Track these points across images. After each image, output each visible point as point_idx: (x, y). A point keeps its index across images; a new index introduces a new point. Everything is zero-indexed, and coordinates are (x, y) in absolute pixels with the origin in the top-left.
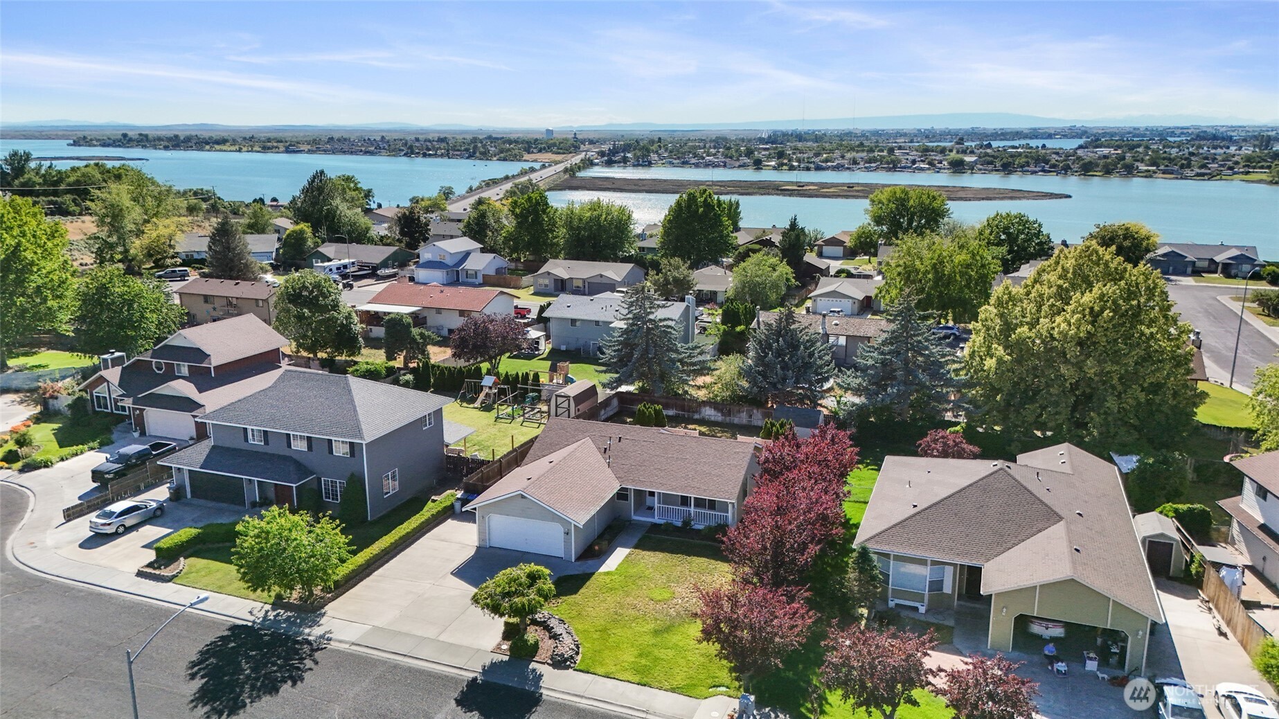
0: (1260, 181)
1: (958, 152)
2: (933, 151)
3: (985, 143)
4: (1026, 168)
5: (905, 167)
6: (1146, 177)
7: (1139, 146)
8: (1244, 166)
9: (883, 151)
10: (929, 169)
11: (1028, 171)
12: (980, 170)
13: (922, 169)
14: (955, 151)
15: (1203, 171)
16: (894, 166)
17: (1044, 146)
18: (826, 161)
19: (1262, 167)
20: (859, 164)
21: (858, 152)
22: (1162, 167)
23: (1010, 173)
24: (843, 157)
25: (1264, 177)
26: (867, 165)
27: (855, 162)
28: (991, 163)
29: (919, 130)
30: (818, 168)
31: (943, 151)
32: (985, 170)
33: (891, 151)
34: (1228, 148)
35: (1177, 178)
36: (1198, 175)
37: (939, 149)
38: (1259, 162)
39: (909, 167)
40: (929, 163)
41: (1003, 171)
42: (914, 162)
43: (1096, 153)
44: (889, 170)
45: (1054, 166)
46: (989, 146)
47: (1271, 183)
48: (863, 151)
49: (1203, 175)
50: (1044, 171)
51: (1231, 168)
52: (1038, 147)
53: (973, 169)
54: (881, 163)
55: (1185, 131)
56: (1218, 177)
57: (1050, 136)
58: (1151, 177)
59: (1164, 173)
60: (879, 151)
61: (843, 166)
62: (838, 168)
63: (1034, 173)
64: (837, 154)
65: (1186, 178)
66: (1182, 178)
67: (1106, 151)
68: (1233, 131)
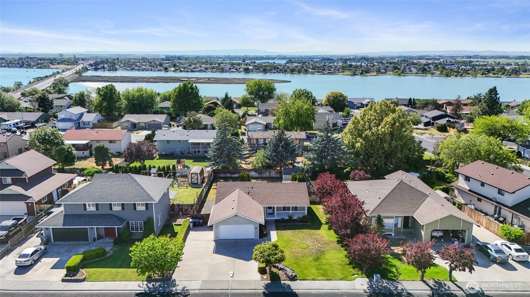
0: (348, 75)
1: (244, 65)
2: (235, 64)
3: (253, 61)
4: (272, 71)
5: (227, 71)
6: (312, 74)
7: (306, 62)
8: (342, 70)
9: (216, 64)
10: (236, 72)
11: (272, 72)
12: (255, 72)
13: (233, 72)
14: (243, 65)
15: (329, 71)
16: (223, 71)
17: (274, 63)
18: (195, 68)
19: (347, 70)
20: (208, 69)
21: (206, 65)
22: (316, 70)
23: (266, 73)
24: (201, 67)
25: (349, 73)
26: (212, 70)
27: (206, 69)
28: (258, 69)
29: (225, 56)
30: (192, 71)
31: (239, 64)
32: (257, 72)
33: (219, 64)
34: (334, 63)
35: (322, 74)
36: (328, 73)
37: (237, 64)
38: (346, 68)
39: (229, 71)
40: (236, 69)
41: (263, 72)
42: (230, 69)
43: (293, 65)
44: (221, 72)
45: (281, 70)
46: (255, 62)
47: (351, 75)
48: (208, 64)
49: (330, 73)
50: (277, 72)
51: (338, 70)
52: (272, 63)
53: (252, 72)
54: (217, 69)
55: (317, 57)
56: (335, 74)
57: (274, 59)
58: (314, 74)
59: (317, 72)
60: (214, 64)
61: (202, 70)
62: (200, 71)
63: (274, 73)
64: (198, 65)
65: (325, 74)
66: (323, 74)
67: (296, 64)
68: (333, 57)
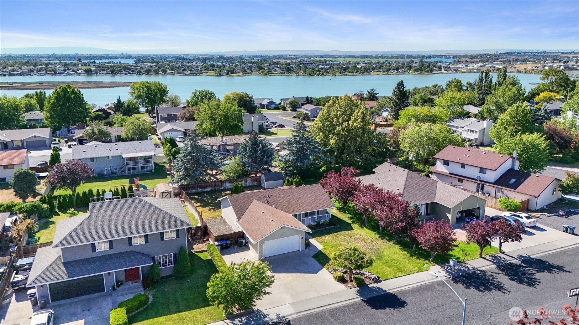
0: (213, 76)
1: (82, 65)
2: (69, 65)
3: (92, 61)
4: (122, 72)
5: (61, 73)
6: (172, 75)
7: (160, 62)
8: (205, 70)
9: (42, 65)
10: (74, 74)
11: (123, 74)
12: (100, 73)
13: (71, 74)
14: (80, 65)
15: (191, 72)
16: (55, 73)
17: (120, 62)
18: (14, 71)
19: (210, 70)
20: (33, 72)
21: (27, 66)
22: (176, 71)
23: (115, 74)
24: (20, 68)
25: (214, 74)
26: (39, 72)
27: (31, 71)
28: (104, 70)
29: (49, 55)
30: (11, 75)
31: (75, 65)
32: (102, 73)
33: (47, 65)
34: (192, 63)
35: (184, 75)
36: (191, 74)
37: (72, 64)
38: (209, 68)
39: (64, 73)
40: (73, 71)
41: (111, 74)
42: (65, 70)
43: (145, 65)
44: (53, 75)
45: (133, 71)
46: (94, 62)
47: (217, 76)
48: (30, 65)
49: (193, 74)
50: (130, 73)
51: (201, 71)
52: (117, 63)
53: (97, 73)
54: (46, 71)
55: (169, 56)
56: (198, 74)
57: (116, 58)
58: (174, 75)
59: (178, 73)
60: (39, 65)
61: (25, 73)
62: (22, 74)
63: (126, 74)
64: (16, 67)
65: (187, 75)
66: (186, 75)
67: (149, 64)
68: (186, 56)
